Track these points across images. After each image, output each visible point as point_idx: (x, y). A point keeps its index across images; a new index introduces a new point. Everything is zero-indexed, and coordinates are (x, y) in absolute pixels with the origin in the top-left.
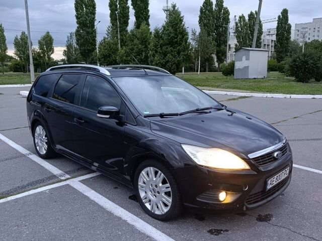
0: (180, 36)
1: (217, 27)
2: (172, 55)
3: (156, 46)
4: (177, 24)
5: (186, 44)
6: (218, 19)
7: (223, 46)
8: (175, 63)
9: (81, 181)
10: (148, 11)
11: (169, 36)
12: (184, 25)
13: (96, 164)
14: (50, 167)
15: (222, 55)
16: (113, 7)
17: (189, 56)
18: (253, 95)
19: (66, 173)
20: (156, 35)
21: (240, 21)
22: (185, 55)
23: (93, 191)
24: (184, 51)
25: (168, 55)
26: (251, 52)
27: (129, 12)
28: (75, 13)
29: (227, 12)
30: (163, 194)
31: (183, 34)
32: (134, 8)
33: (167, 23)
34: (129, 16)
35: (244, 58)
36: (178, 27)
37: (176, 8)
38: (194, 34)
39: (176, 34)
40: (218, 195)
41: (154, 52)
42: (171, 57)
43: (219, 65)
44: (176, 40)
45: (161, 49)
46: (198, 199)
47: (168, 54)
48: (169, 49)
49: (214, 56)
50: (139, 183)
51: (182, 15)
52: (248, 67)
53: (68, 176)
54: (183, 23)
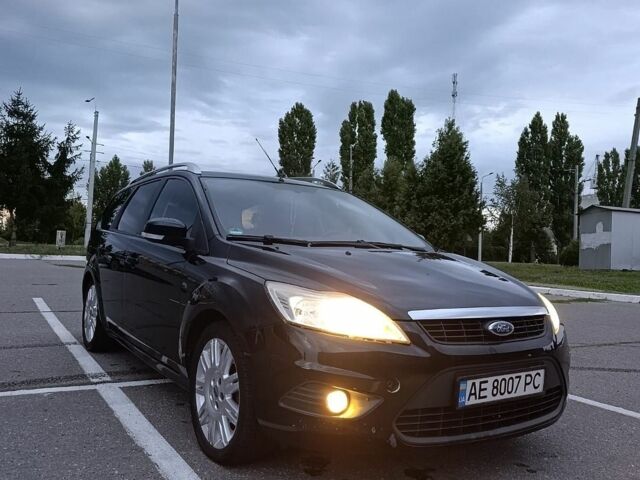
0: (459, 178)
1: (556, 174)
2: (440, 214)
3: (408, 196)
4: (452, 156)
5: (470, 193)
6: (557, 157)
7: (567, 212)
8: (446, 231)
9: (122, 389)
10: (413, 143)
11: (436, 177)
12: (467, 158)
13: (165, 359)
14: (89, 363)
15: (564, 231)
16: (348, 136)
17: (477, 217)
18: (609, 298)
19: (108, 373)
20: (411, 176)
21: (606, 162)
22: (467, 215)
23: (133, 405)
24: (467, 207)
25: (433, 214)
26: (613, 214)
27: (375, 145)
28: (278, 146)
29: (576, 147)
30: (228, 398)
31: (466, 175)
32: (386, 138)
33: (434, 156)
34: (375, 151)
35: (600, 226)
36: (454, 161)
37: (455, 127)
38: (501, 184)
39: (450, 175)
40: (325, 396)
41: (404, 207)
42: (438, 217)
43: (560, 248)
44: (451, 184)
45: (419, 202)
46: (282, 405)
47: (432, 211)
48: (436, 201)
49: (548, 231)
50: (198, 379)
51: (464, 141)
52: (609, 245)
53: (108, 379)
54: (466, 154)
